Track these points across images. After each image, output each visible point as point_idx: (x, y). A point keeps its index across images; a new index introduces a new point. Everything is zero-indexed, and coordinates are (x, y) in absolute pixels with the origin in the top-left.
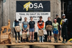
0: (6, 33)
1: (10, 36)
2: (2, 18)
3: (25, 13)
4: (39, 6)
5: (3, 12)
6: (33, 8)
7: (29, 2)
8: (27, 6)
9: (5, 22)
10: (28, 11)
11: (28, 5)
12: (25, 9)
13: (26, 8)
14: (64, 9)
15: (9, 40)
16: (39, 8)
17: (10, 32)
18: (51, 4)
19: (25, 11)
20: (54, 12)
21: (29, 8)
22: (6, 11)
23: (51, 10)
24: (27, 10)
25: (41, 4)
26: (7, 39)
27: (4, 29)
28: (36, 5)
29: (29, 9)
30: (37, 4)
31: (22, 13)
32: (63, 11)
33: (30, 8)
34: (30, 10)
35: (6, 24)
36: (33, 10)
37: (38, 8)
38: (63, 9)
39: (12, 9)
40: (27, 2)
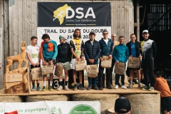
0: (17, 70)
1: (25, 77)
2: (7, 40)
3: (58, 29)
4: (87, 15)
5: (8, 25)
6: (74, 18)
7: (66, 5)
8: (62, 14)
9: (13, 47)
10: (63, 25)
11: (62, 12)
12: (57, 19)
13: (59, 17)
14: (140, 21)
15: (23, 84)
16: (86, 17)
17: (25, 69)
18: (112, 10)
19: (56, 23)
20: (119, 27)
21: (65, 18)
22: (15, 25)
23: (112, 23)
24: (61, 23)
25: (91, 9)
26: (19, 83)
27: (12, 61)
28: (79, 11)
29: (64, 21)
30: (82, 9)
31: (51, 28)
32: (138, 24)
33: (67, 17)
34: (66, 23)
35: (16, 53)
36: (75, 23)
37: (84, 18)
38: (138, 20)
39: (27, 21)
40: (62, 4)
